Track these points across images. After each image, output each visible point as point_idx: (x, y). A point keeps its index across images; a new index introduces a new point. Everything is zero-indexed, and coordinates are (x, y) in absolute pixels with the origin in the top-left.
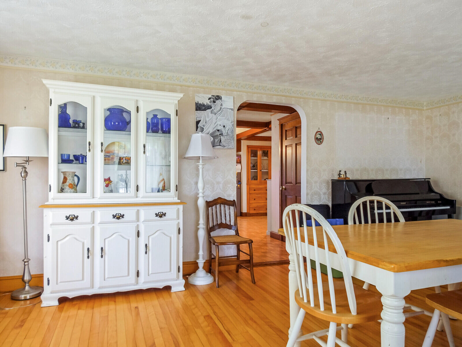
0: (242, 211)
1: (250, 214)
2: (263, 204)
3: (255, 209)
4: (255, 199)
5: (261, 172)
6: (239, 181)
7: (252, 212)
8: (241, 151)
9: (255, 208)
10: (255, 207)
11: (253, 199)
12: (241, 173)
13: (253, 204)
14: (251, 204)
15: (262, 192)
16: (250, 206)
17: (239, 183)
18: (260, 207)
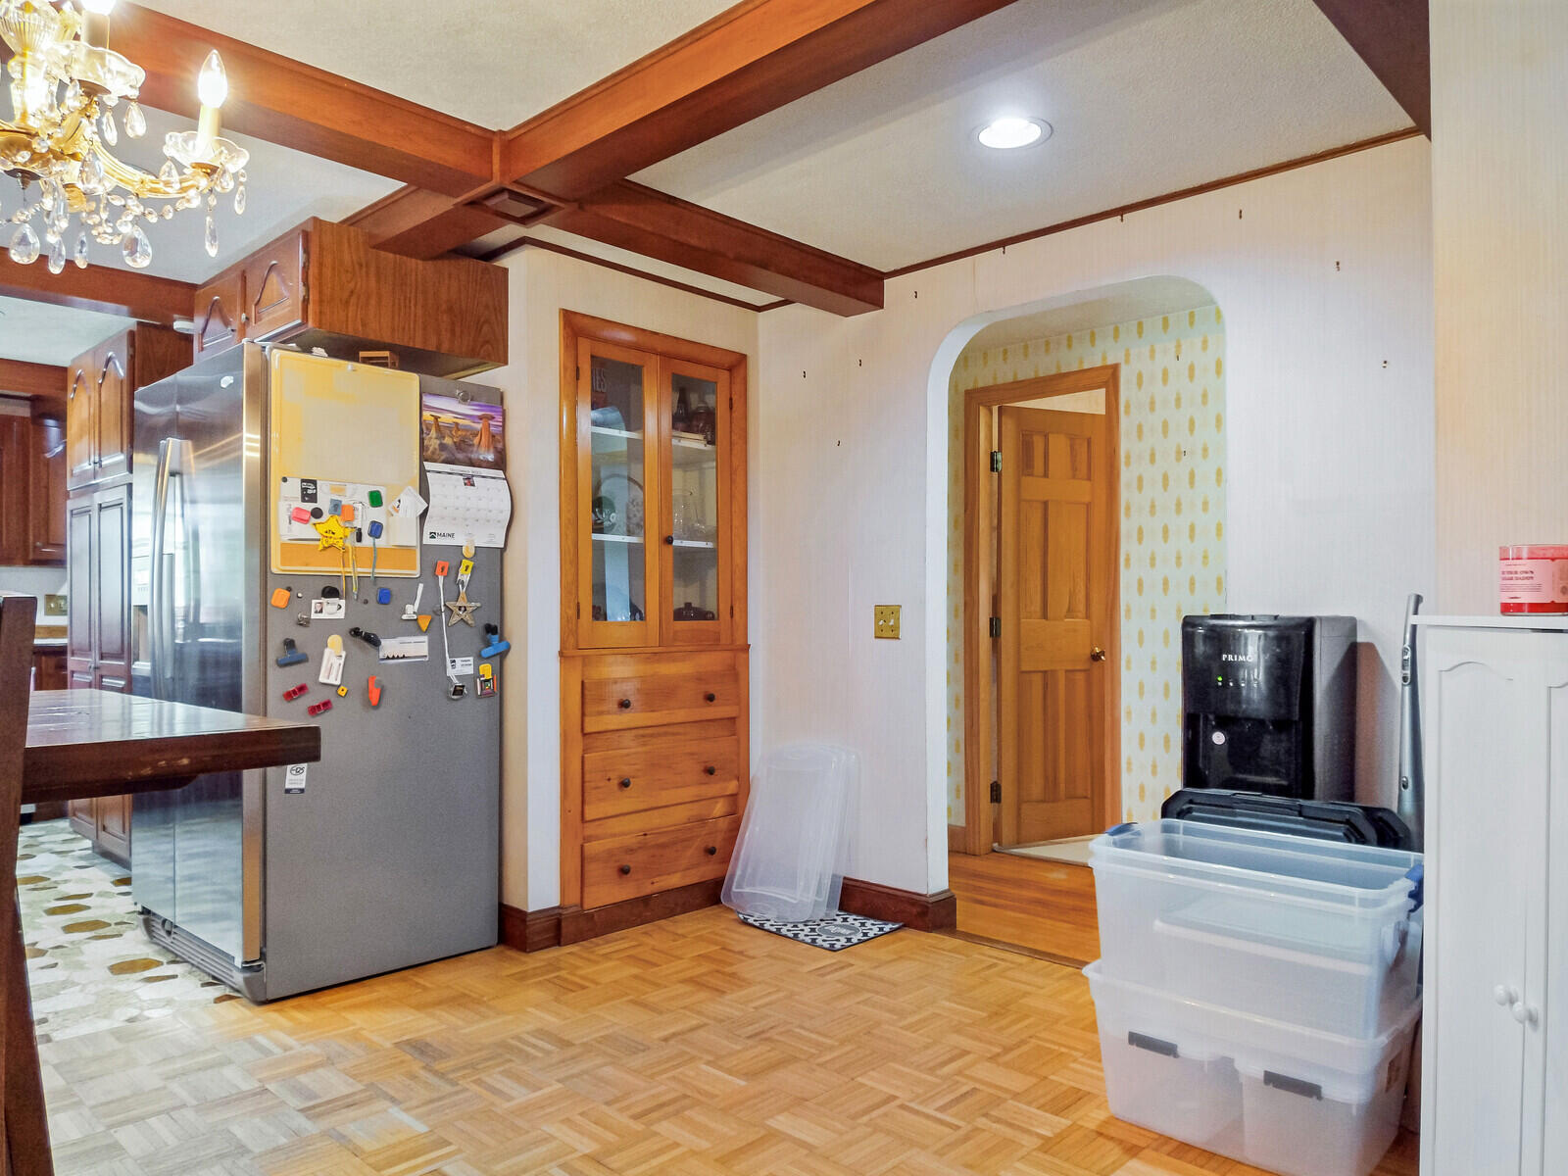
0: (513, 900)
1: (590, 917)
2: (680, 815)
3: (624, 871)
4: (625, 784)
5: (668, 551)
6: (491, 629)
7: (605, 893)
8: (502, 359)
9: (627, 860)
10: (630, 851)
11: (615, 782)
12: (503, 550)
13: (615, 826)
14: (590, 830)
15: (681, 715)
16: (592, 848)
17: (488, 652)
18: (663, 846)
